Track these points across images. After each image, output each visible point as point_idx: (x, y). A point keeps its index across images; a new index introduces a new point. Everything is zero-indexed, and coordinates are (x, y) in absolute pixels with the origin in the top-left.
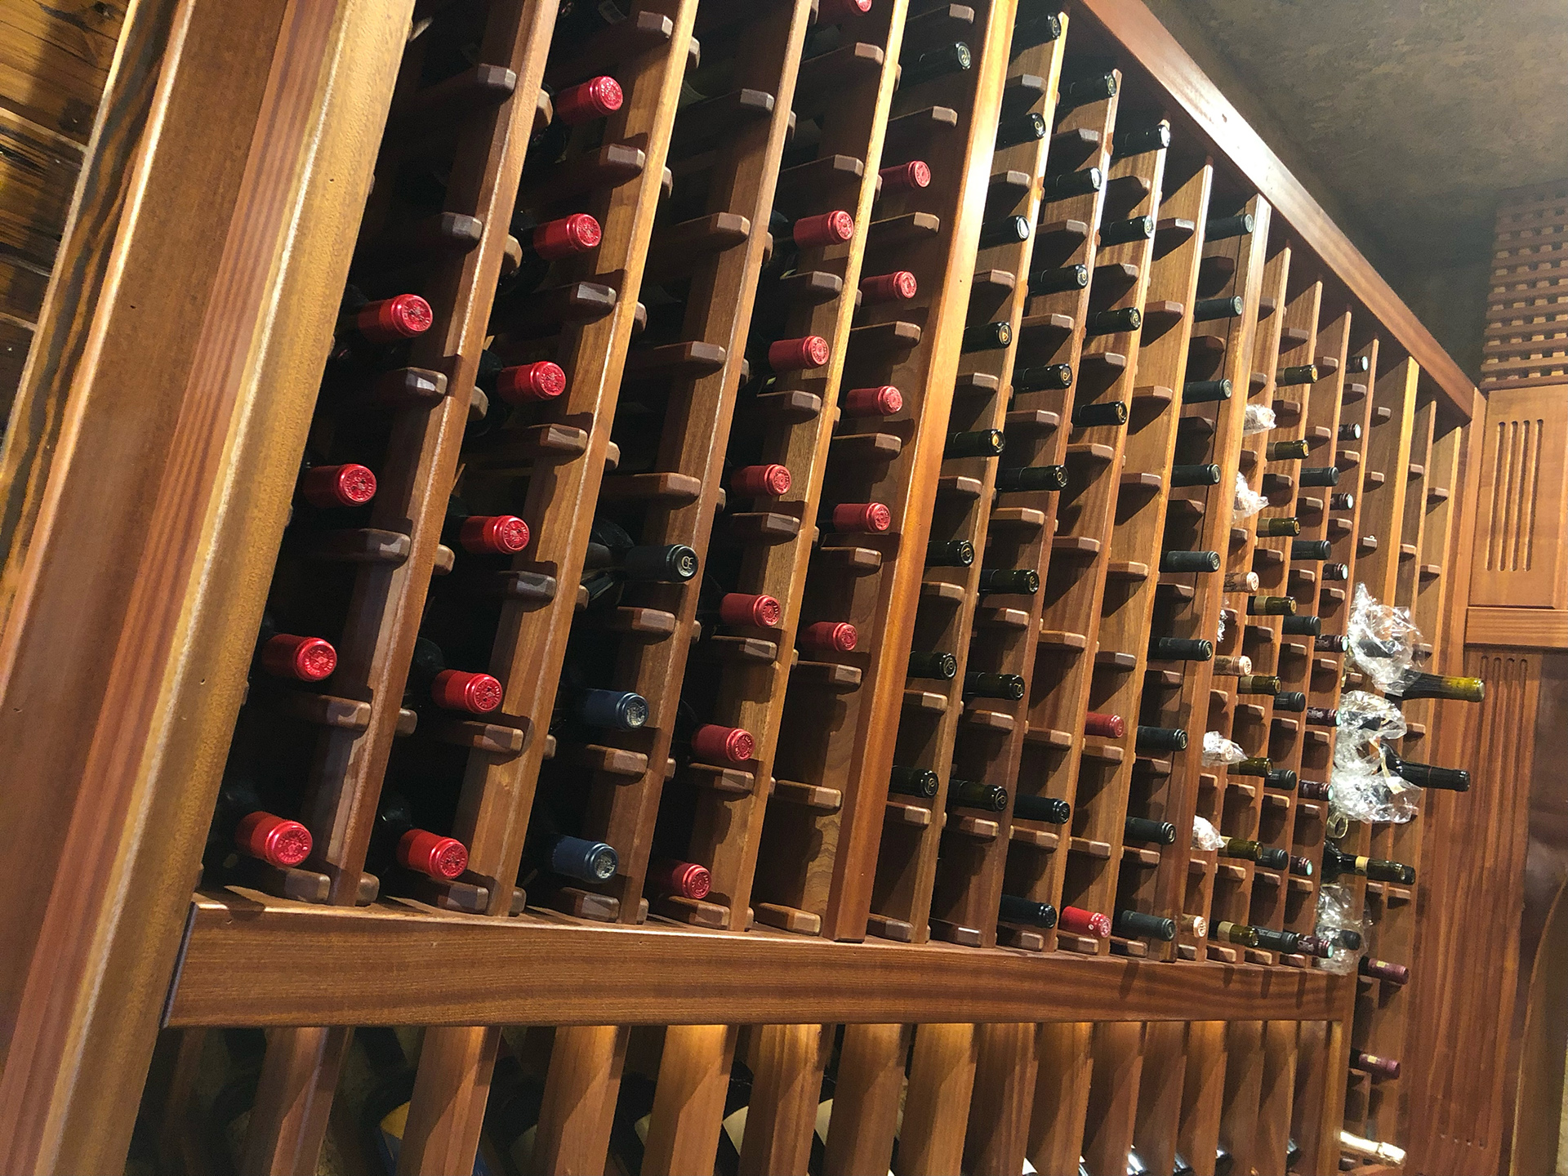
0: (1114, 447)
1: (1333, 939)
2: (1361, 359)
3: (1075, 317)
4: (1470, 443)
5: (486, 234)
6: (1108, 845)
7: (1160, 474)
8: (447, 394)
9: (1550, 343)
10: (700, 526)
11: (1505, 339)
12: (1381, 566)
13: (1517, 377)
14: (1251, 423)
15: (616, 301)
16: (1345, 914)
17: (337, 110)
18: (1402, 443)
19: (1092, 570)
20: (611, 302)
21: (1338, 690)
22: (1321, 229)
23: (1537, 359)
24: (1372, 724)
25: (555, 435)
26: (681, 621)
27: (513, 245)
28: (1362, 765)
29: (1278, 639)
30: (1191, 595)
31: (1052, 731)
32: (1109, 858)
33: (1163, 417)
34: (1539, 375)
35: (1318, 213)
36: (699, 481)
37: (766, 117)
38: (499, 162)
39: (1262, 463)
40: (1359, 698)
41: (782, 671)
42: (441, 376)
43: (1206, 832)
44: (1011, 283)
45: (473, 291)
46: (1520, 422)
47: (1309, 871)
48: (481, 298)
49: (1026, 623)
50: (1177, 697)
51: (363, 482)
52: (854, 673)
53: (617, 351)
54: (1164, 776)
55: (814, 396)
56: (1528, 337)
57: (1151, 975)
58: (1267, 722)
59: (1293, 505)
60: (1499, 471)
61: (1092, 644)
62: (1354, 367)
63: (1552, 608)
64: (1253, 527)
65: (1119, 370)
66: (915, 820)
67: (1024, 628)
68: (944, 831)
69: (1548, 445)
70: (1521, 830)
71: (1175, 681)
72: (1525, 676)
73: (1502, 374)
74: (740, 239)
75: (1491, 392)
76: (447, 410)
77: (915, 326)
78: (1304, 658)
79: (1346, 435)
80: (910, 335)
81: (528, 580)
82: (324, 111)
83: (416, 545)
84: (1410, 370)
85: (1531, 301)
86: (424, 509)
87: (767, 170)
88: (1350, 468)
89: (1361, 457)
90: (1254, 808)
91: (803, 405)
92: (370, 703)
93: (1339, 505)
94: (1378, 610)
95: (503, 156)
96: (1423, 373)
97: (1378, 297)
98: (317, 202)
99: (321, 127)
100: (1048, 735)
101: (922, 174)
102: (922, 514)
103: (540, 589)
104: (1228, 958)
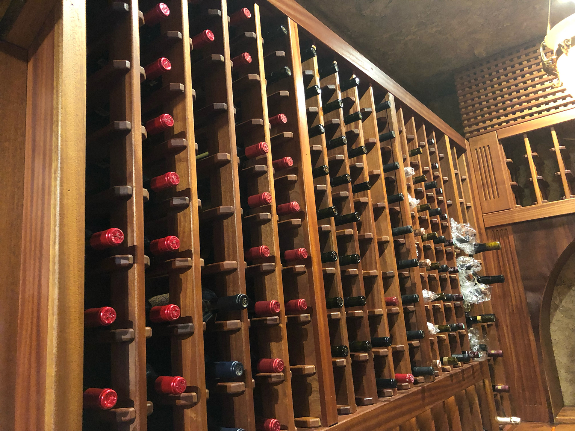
0: (368, 197)
1: (477, 349)
2: (431, 140)
3: (344, 154)
4: (468, 158)
5: (134, 192)
6: (403, 345)
7: (384, 202)
8: (134, 263)
9: (484, 119)
10: (241, 280)
11: (469, 120)
12: (455, 209)
13: (476, 132)
14: (407, 173)
15: (190, 202)
16: (478, 339)
17: (65, 160)
18: (450, 165)
19: (372, 245)
20: (188, 202)
21: (455, 258)
22: (409, 99)
23: (481, 125)
24: (469, 268)
25: (178, 263)
26: (243, 322)
27: (145, 192)
28: (470, 283)
29: (433, 247)
30: (404, 242)
31: (375, 310)
32: (404, 350)
33: (379, 181)
34: (483, 130)
35: (407, 94)
36: (236, 262)
37: (226, 112)
38: (132, 160)
39: (413, 186)
40: (462, 259)
41: (283, 326)
42: (130, 256)
43: (432, 327)
44: (321, 149)
45: (135, 216)
46: (482, 147)
47: (464, 327)
48: (138, 219)
49: (357, 273)
50: (409, 281)
51: (110, 314)
52: (307, 317)
53: (195, 222)
54: (413, 312)
55: (268, 213)
56: (476, 118)
57: (429, 389)
58: (438, 278)
59: (425, 198)
60: (479, 166)
61: (380, 273)
62: (430, 143)
63: (510, 209)
64: (416, 211)
65: (362, 168)
66: (341, 365)
67: (357, 275)
68: (352, 364)
69: (493, 153)
70: (521, 289)
71: (408, 275)
72: (508, 235)
73: (471, 132)
74: (228, 162)
75: (469, 139)
76: (136, 270)
77: (294, 175)
78: (442, 251)
79: (434, 168)
80: (294, 179)
81: (182, 328)
82: (59, 162)
83: (137, 332)
84: (446, 139)
85: (473, 106)
86: (136, 315)
87: (231, 133)
88: (437, 178)
89: (439, 174)
90: (442, 312)
91: (264, 218)
92: (133, 407)
93: (439, 193)
94: (459, 226)
95: (133, 157)
96: (450, 139)
97: (431, 117)
98: (65, 201)
99: (59, 169)
100: (374, 312)
101: (284, 119)
102: (316, 246)
103: (188, 330)
104: (449, 370)
